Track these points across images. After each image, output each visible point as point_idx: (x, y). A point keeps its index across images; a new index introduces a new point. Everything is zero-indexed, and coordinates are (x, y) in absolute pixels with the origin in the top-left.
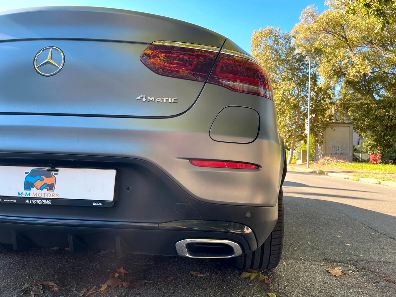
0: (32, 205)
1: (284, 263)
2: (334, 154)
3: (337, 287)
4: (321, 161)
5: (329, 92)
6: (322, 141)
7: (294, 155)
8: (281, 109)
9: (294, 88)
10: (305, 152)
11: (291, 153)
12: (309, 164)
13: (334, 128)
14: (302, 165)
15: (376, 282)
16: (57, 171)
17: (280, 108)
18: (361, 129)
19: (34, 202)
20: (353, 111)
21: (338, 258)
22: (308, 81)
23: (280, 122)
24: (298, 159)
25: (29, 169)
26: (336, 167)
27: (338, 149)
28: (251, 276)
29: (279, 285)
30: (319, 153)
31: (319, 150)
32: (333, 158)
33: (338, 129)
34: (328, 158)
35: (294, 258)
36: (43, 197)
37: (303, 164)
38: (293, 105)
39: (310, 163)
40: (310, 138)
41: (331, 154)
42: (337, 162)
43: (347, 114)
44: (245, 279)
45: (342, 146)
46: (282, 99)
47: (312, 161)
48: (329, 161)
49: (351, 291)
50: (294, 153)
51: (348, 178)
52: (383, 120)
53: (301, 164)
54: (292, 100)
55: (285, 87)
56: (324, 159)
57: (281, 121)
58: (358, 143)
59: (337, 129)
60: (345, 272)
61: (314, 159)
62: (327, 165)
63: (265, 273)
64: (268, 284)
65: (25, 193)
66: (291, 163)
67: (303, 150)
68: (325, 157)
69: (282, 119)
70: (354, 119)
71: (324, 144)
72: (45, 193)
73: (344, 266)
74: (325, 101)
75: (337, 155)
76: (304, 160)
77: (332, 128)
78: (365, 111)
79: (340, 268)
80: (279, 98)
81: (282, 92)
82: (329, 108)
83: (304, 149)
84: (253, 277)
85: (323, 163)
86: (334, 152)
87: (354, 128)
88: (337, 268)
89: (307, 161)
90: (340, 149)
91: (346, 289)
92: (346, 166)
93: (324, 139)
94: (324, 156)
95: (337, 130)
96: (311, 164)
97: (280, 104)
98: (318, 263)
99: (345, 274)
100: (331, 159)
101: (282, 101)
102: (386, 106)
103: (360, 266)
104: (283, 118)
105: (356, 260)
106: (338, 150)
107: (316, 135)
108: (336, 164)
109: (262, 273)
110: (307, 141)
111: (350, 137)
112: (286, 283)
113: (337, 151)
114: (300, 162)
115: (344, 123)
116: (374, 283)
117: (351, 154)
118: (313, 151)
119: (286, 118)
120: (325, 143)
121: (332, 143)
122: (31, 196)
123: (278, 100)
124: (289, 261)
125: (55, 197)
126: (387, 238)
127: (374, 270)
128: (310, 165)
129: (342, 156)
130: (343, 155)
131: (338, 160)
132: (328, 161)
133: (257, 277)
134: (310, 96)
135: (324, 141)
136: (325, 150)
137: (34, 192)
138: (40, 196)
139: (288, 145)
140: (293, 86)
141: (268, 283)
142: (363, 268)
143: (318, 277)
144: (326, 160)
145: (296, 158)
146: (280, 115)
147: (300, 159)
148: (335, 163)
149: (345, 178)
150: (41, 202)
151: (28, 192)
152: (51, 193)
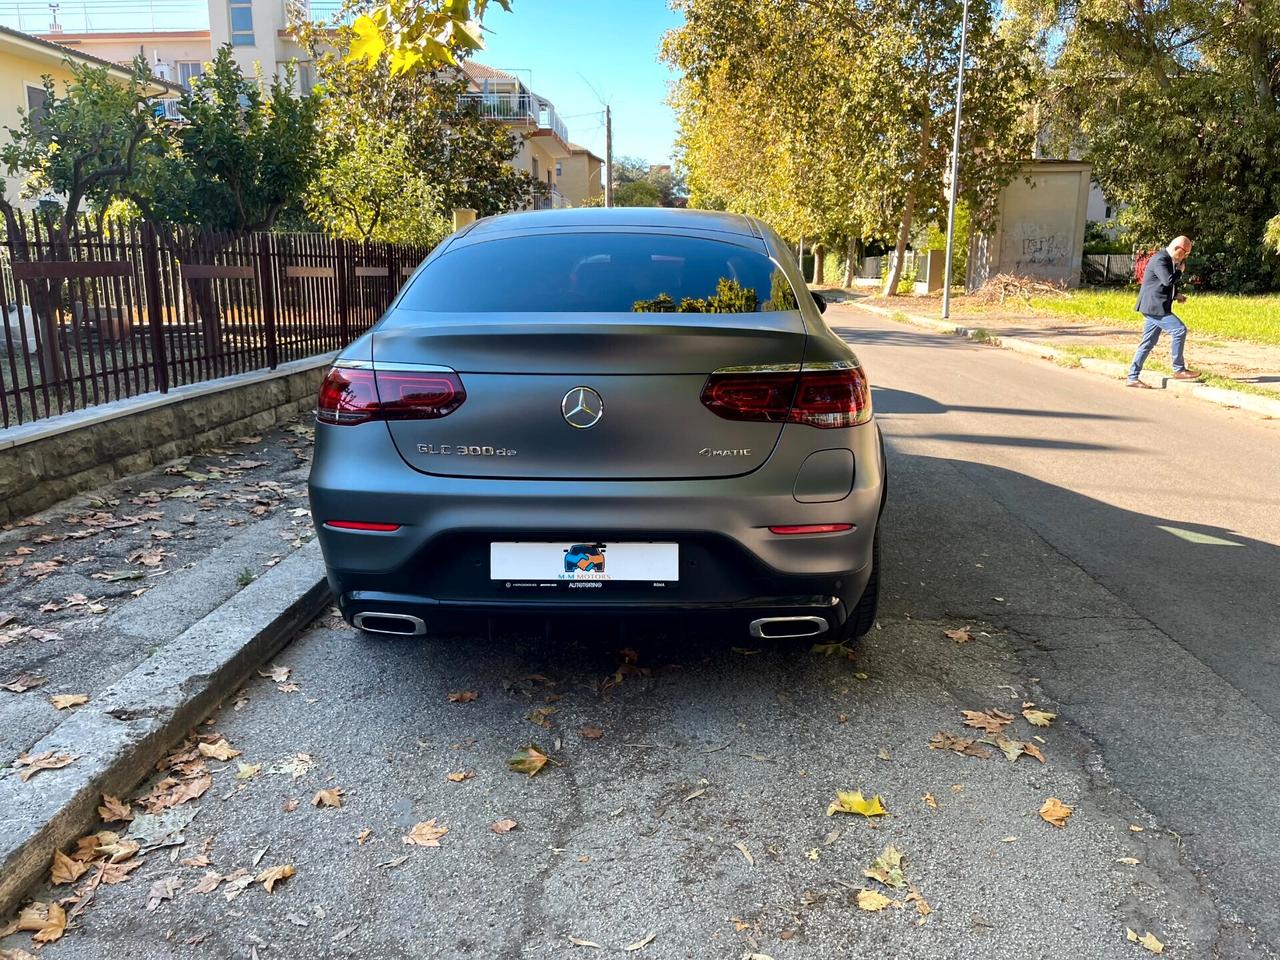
0: (577, 589)
1: (878, 626)
2: (1027, 263)
3: (956, 659)
4: (985, 288)
5: (1026, 57)
6: (994, 224)
7: (905, 265)
8: (871, 123)
9: (914, 48)
10: (938, 255)
11: (895, 261)
12: (951, 296)
13: (1032, 181)
14: (927, 301)
15: (1019, 650)
16: (605, 546)
17: (867, 118)
18: (1118, 178)
19: (580, 585)
20: (1097, 120)
21: (967, 611)
22: (961, 19)
23: (866, 165)
24: (916, 280)
25: (569, 546)
26: (1026, 311)
27: (1039, 246)
28: (827, 648)
29: (869, 661)
30: (981, 259)
31: (982, 250)
32: (1022, 278)
33: (1045, 182)
34: (1005, 278)
35: (894, 616)
36: (591, 579)
37: (932, 294)
38: (909, 107)
39: (953, 291)
40: (957, 212)
41: (1018, 263)
42: (1034, 289)
43: (1076, 126)
44: (818, 654)
45: (1053, 237)
46: (875, 90)
47: (960, 283)
48: (1011, 288)
49: (977, 665)
50: (906, 260)
51: (1051, 359)
52: (1183, 150)
53: (926, 297)
54: (906, 90)
55: (885, 47)
56: (995, 281)
57: (869, 163)
58: (1108, 215)
59: (1041, 181)
60: (974, 635)
61: (963, 277)
62: (1001, 300)
63: (849, 645)
64: (854, 661)
65: (567, 576)
66: (895, 295)
67: (932, 251)
68: (999, 275)
69: (873, 156)
70: (1098, 148)
71: (999, 232)
72: (592, 575)
73: (975, 624)
74: (1010, 90)
75: (1036, 265)
76: (935, 283)
77: (1028, 180)
78: (1131, 119)
79: (968, 628)
80: (867, 85)
81: (875, 62)
82: (1021, 113)
83: (937, 245)
84: (830, 652)
85: (991, 295)
86: (1028, 257)
87: (1095, 178)
88: (963, 629)
89: (943, 287)
90: (1045, 247)
91: (970, 663)
92: (1056, 305)
93: (1000, 217)
94: (995, 271)
95: (1043, 184)
96: (955, 295)
97: (868, 107)
98: (934, 622)
99: (974, 639)
100: (1016, 283)
101: (875, 94)
102: (1198, 103)
103: (1000, 624)
104: (876, 152)
105: (997, 613)
106: (1041, 249)
107: (976, 204)
108: (1028, 300)
109: (844, 645)
110: (946, 223)
111: (1078, 207)
112: (881, 658)
113: (1037, 255)
114: (922, 288)
115: (1065, 162)
116: (1016, 651)
117: (1078, 260)
118: (964, 253)
119: (887, 155)
120: (1003, 231)
121: (1022, 227)
122: (576, 578)
123: (862, 91)
124: (886, 621)
125: (607, 579)
126: (1068, 565)
127: (1022, 630)
128: (951, 300)
129: (1049, 267)
130: (1054, 265)
131: (1037, 286)
132: (1005, 289)
133: (836, 652)
134: (965, 71)
135: (999, 226)
136: (1001, 251)
137: (578, 574)
138: (587, 578)
139: (888, 237)
140: (912, 41)
141: (854, 658)
142: (1006, 627)
143: (931, 646)
144: (1002, 286)
145: (913, 275)
146: (868, 144)
147: (925, 278)
148: (1027, 295)
149: (1044, 358)
150: (589, 585)
151: (571, 574)
152: (601, 574)
